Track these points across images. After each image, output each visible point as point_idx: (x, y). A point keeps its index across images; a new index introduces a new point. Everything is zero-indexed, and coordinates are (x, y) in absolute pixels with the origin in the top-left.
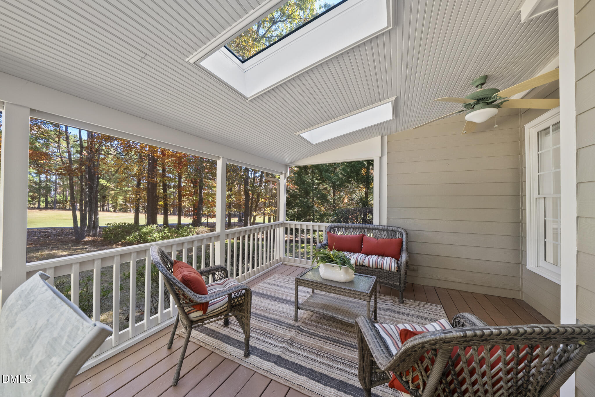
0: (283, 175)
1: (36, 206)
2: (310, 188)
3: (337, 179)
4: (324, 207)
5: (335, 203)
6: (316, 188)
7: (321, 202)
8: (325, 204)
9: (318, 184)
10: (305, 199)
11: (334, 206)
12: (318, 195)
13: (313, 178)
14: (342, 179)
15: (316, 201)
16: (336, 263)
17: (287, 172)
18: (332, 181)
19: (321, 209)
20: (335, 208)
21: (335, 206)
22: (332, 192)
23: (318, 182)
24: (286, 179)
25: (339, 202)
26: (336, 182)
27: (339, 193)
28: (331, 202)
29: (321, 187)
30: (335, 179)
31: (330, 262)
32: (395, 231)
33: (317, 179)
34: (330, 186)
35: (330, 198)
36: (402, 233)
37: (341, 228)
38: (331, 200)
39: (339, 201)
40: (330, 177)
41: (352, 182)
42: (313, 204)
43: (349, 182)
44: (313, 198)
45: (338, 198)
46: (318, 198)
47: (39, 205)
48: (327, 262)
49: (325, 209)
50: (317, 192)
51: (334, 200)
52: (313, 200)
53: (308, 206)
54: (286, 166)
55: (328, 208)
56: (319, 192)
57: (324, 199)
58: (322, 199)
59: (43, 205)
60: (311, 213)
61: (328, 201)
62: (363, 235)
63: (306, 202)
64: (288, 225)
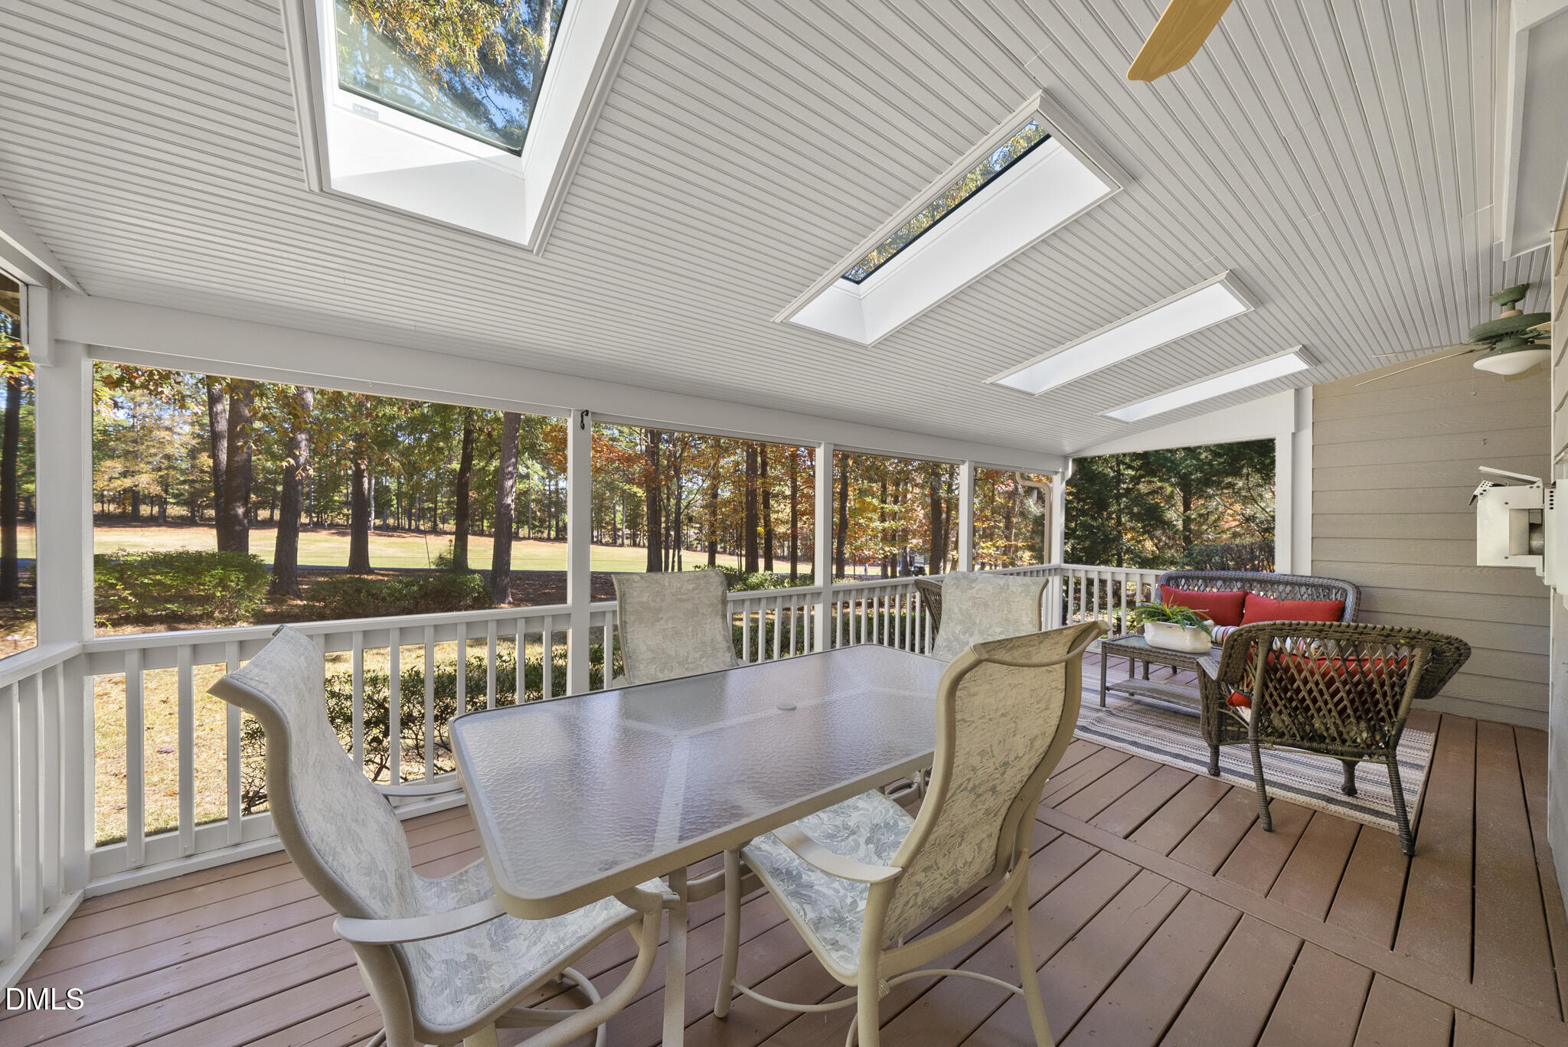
0: (1059, 475)
1: (545, 535)
2: (1112, 491)
3: (1195, 465)
4: (1152, 539)
5: (1190, 530)
6: (1128, 490)
7: (1143, 527)
8: (1158, 533)
9: (1136, 480)
10: (1094, 518)
11: (1187, 540)
12: (1136, 510)
13: (1118, 465)
14: (1210, 464)
15: (1129, 525)
16: (1176, 622)
17: (1066, 468)
18: (1178, 473)
19: (1143, 546)
20: (1191, 542)
21: (1188, 537)
22: (1178, 499)
23: (1131, 472)
24: (1064, 484)
25: (1205, 527)
26: (1191, 474)
27: (1201, 502)
28: (1174, 525)
29: (1143, 488)
30: (1188, 466)
31: (1166, 621)
32: (1329, 588)
33: (1129, 467)
34: (1172, 485)
35: (1174, 515)
36: (1345, 591)
37: (1193, 578)
38: (1177, 520)
39: (1202, 525)
40: (1172, 462)
41: (1245, 471)
42: (1119, 532)
43: (1237, 473)
44: (1119, 519)
45: (1200, 516)
46: (1134, 517)
47: (549, 534)
48: (1159, 620)
49: (1156, 545)
50: (1131, 500)
51: (1187, 521)
52: (1119, 523)
53: (1107, 536)
54: (1066, 457)
55: (1166, 544)
56: (1139, 499)
57: (1152, 519)
58: (1146, 520)
59: (553, 534)
60: (1113, 555)
61: (1169, 524)
62: (1246, 594)
63: (1098, 528)
64: (1071, 571)
